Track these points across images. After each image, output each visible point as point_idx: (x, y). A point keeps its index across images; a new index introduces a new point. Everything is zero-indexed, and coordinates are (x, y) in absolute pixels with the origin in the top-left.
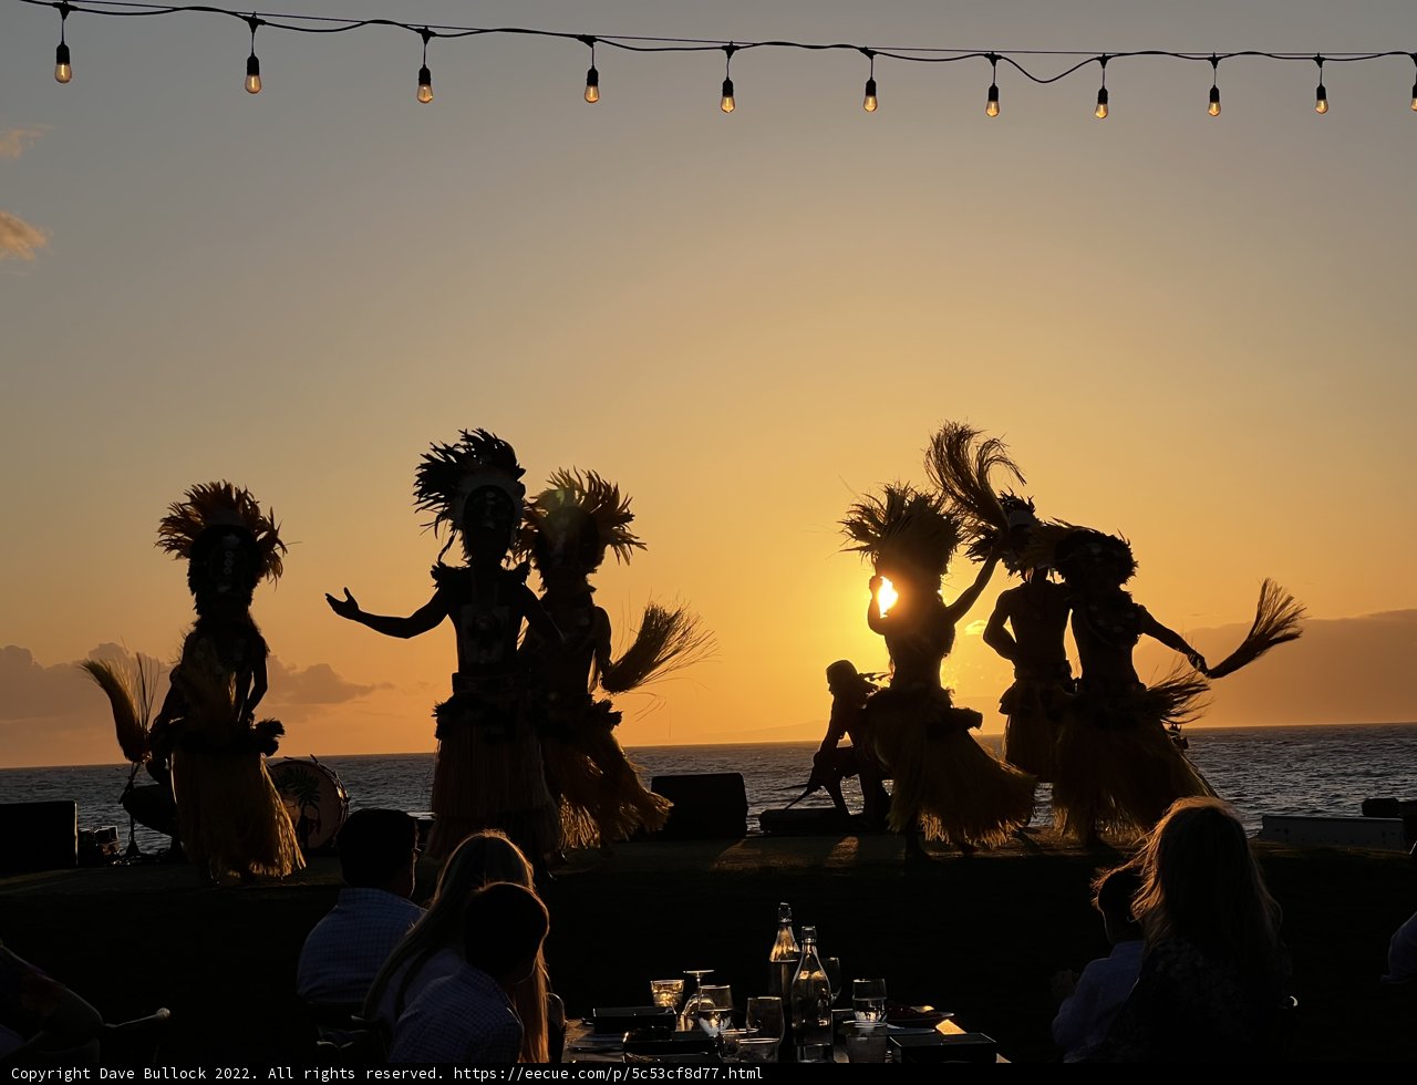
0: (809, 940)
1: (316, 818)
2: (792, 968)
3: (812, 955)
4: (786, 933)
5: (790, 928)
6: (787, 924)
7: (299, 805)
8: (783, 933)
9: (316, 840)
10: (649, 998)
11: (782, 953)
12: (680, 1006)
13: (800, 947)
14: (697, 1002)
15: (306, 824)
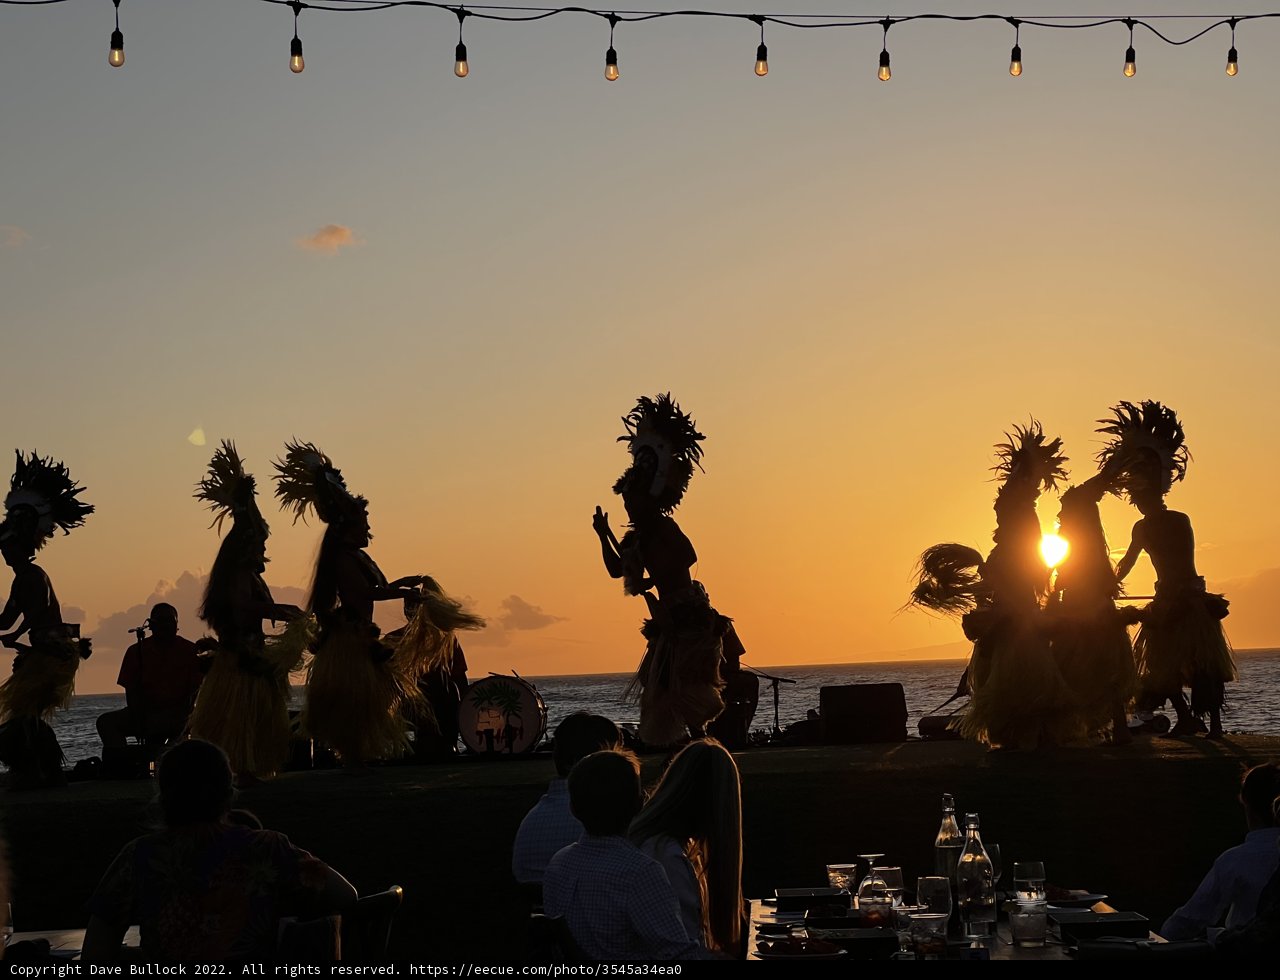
0: (972, 826)
1: (519, 726)
2: (958, 853)
3: (975, 840)
4: (951, 820)
5: (953, 817)
6: (950, 813)
7: (503, 715)
8: (947, 821)
9: (519, 746)
10: (826, 881)
11: (947, 839)
12: (854, 887)
13: (964, 833)
14: (869, 882)
15: (510, 732)
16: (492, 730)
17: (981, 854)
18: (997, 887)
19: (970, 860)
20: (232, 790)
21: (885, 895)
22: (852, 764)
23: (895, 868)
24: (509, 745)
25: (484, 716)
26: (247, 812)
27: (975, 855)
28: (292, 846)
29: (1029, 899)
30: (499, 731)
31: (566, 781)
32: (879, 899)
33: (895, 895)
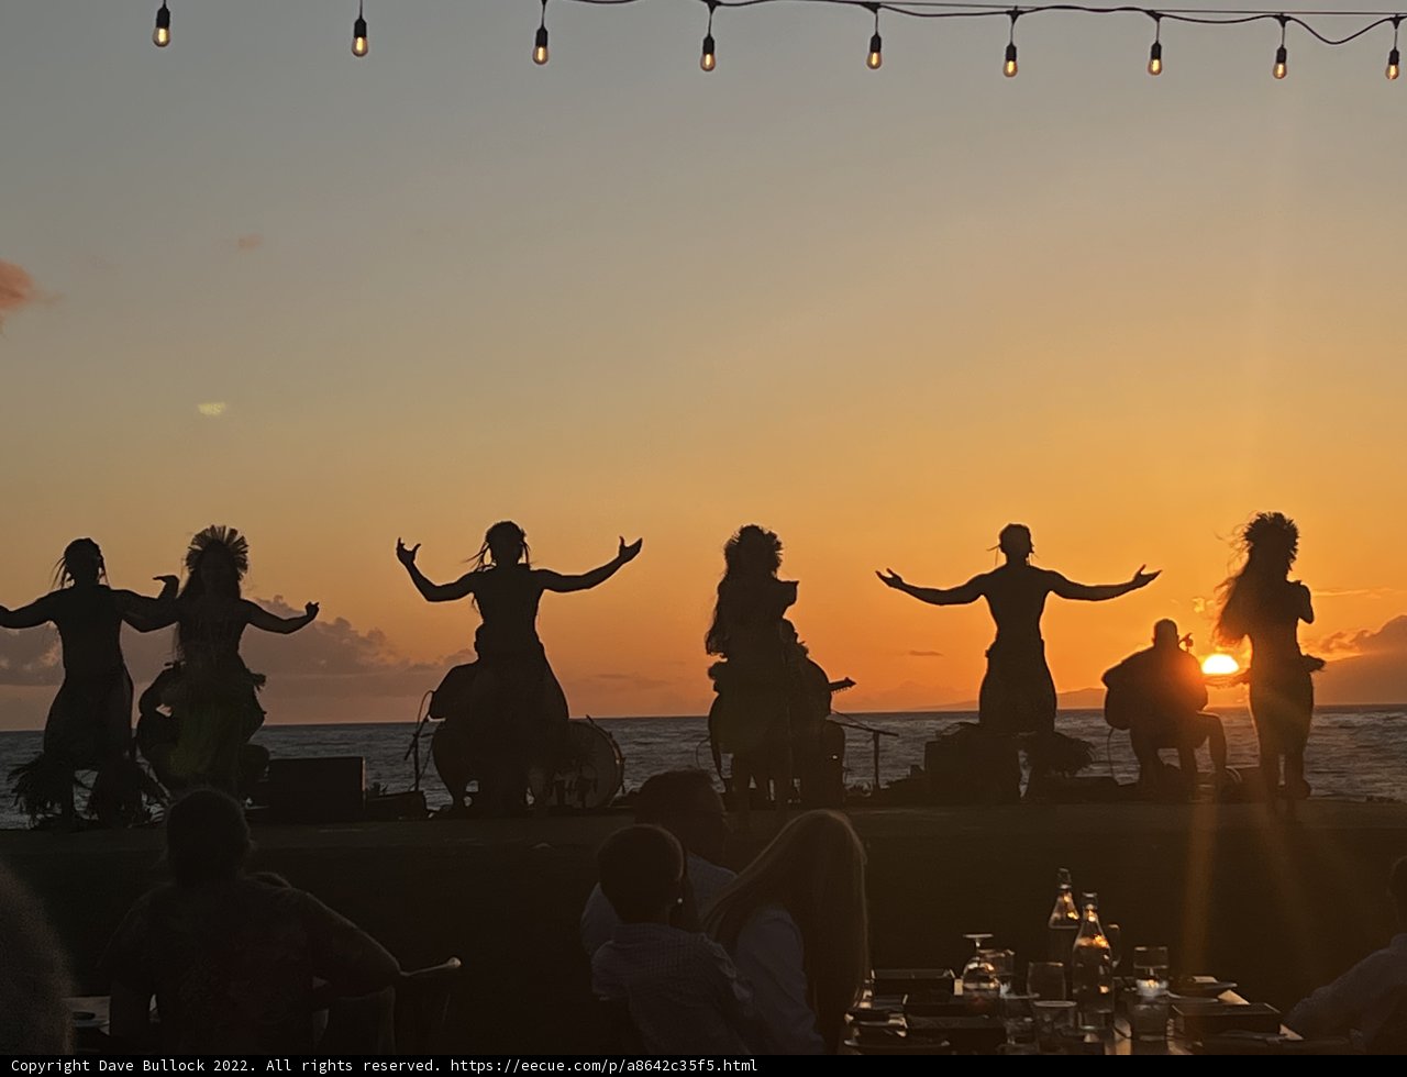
1: (593, 778)
4: (1067, 899)
9: (592, 799)
13: (1081, 914)
14: (975, 965)
15: (583, 785)
21: (992, 981)
24: (582, 798)
29: (1149, 987)
30: (571, 783)
32: (985, 985)
33: (1004, 981)
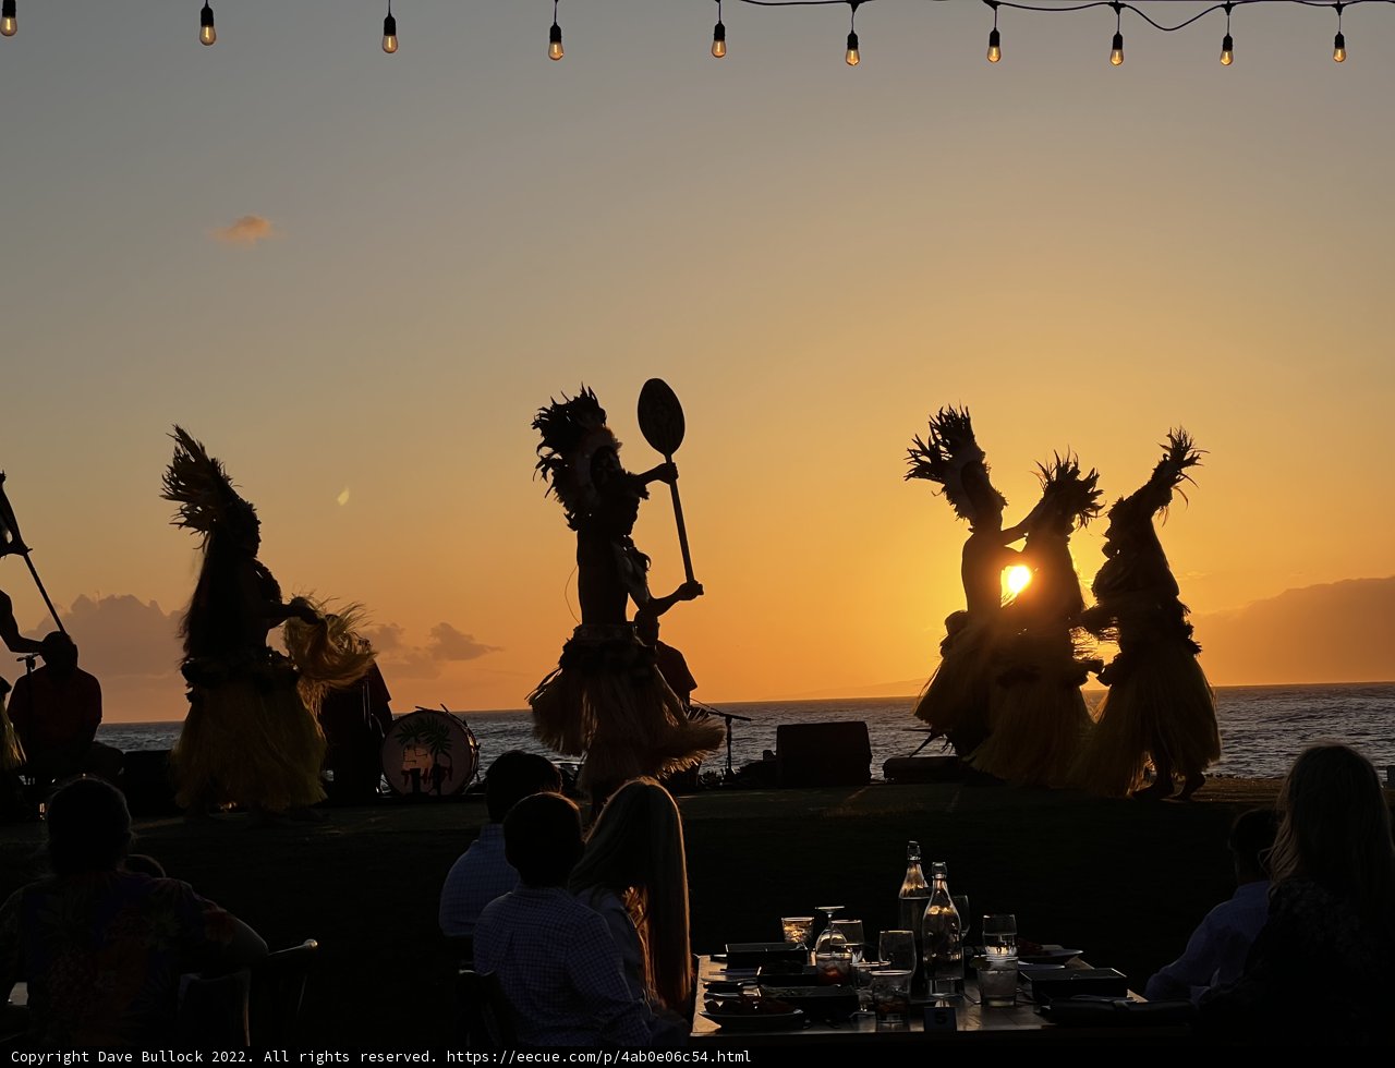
0: (939, 876)
2: (923, 905)
3: (942, 890)
6: (916, 862)
7: (431, 753)
8: (912, 871)
9: (447, 788)
10: (781, 935)
11: (911, 890)
12: (811, 942)
13: (930, 884)
14: (828, 937)
15: (438, 773)
16: (419, 770)
17: (948, 906)
18: (965, 942)
19: (937, 912)
20: (129, 835)
21: (845, 951)
22: (811, 809)
23: (855, 922)
24: (437, 786)
25: (410, 754)
26: (151, 859)
27: (942, 907)
28: (197, 897)
29: (999, 955)
30: (426, 770)
31: (501, 826)
32: (838, 955)
33: (856, 950)
